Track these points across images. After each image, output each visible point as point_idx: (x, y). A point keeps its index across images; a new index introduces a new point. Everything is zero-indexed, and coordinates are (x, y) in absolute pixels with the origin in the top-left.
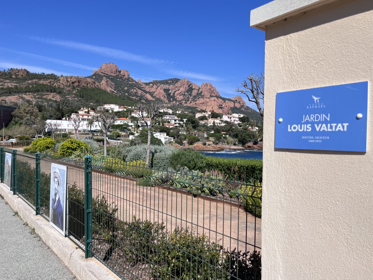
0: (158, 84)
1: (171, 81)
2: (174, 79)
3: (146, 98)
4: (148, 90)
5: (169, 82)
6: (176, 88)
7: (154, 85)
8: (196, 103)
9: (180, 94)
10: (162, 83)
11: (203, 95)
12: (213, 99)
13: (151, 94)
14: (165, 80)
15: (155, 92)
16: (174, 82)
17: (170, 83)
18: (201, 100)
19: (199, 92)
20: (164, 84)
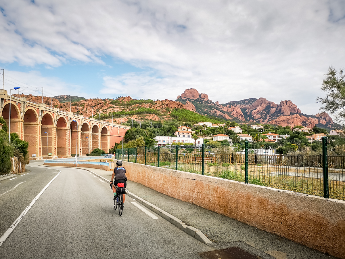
0: (235, 104)
2: (250, 99)
3: (224, 117)
4: (225, 111)
6: (253, 108)
7: (231, 105)
8: (275, 121)
13: (229, 113)
15: (232, 112)
16: (251, 102)
17: (247, 103)
19: (278, 110)
20: (240, 104)
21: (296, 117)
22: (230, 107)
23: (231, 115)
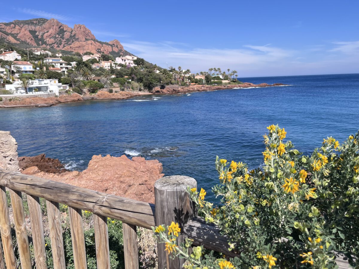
0: (21, 24)
1: (37, 21)
2: (40, 19)
3: (8, 40)
4: (9, 32)
5: (35, 22)
6: (45, 30)
7: (17, 25)
8: (71, 47)
9: (50, 36)
10: (26, 24)
11: (77, 38)
12: (89, 42)
13: (15, 36)
14: (29, 20)
15: (18, 34)
16: (41, 23)
17: (36, 24)
18: (76, 44)
19: (72, 35)
20: (28, 24)
21: (91, 44)
22: (14, 28)
23: (17, 37)
